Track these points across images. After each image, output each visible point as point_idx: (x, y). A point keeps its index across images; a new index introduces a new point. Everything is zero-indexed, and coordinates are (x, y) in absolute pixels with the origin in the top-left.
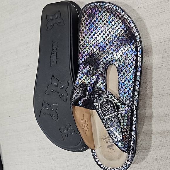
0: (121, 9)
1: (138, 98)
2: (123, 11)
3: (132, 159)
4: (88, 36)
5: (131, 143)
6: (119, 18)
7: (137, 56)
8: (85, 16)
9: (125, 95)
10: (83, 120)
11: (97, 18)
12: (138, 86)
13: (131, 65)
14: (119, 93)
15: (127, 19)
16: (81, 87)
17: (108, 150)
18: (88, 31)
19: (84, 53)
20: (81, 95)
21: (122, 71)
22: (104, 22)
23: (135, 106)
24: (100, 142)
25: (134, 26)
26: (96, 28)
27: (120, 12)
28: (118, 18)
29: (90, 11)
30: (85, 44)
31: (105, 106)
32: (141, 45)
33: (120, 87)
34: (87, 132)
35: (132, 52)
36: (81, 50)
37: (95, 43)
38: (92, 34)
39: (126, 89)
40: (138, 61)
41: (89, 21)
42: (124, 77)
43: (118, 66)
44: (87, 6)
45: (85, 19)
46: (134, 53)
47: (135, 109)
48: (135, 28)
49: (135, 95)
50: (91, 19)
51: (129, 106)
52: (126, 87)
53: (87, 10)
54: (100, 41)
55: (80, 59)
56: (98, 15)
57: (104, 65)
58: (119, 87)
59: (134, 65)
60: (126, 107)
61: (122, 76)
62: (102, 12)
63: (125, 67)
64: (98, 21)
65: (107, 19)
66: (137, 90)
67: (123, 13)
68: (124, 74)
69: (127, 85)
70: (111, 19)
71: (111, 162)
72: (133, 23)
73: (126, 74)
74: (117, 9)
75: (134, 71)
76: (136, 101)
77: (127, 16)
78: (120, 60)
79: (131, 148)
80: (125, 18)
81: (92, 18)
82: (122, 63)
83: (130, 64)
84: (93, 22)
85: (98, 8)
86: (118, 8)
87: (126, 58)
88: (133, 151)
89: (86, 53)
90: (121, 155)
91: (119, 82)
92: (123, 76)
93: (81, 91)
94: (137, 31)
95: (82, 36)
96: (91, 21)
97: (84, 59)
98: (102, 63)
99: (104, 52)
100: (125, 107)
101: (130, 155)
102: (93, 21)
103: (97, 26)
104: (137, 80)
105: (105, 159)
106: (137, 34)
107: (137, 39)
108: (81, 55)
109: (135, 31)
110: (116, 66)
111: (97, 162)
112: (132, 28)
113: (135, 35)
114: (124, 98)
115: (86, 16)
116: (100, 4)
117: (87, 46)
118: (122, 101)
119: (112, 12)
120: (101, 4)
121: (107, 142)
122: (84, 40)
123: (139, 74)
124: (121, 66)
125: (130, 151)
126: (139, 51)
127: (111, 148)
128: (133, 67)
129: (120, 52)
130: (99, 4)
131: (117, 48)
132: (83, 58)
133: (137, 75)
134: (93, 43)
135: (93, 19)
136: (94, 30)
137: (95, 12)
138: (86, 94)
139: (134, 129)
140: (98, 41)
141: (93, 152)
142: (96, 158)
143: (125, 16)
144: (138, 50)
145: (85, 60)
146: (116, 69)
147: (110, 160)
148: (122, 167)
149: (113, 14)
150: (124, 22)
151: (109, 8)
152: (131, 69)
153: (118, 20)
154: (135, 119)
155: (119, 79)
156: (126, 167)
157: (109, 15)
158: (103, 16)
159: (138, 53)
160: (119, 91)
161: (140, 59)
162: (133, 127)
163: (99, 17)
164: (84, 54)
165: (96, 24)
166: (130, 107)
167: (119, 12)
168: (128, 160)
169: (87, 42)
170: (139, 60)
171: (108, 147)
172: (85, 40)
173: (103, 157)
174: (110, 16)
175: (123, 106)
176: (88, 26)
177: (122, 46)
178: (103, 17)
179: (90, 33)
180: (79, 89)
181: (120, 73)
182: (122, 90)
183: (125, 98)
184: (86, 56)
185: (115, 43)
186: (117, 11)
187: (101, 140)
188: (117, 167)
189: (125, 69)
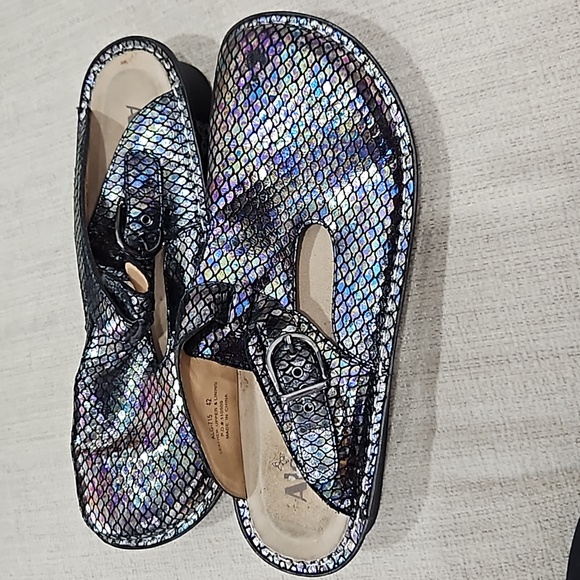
0: (357, 44)
1: (393, 338)
2: (364, 50)
3: (362, 536)
4: (243, 127)
5: (363, 484)
6: (348, 72)
7: (398, 202)
8: (236, 56)
9: (353, 327)
10: (213, 402)
11: (276, 69)
12: (394, 301)
13: (379, 228)
14: (333, 319)
15: (374, 77)
16: (210, 292)
17: (290, 500)
18: (245, 109)
19: (227, 179)
20: (207, 318)
21: (346, 248)
22: (296, 81)
23: (384, 365)
24: (264, 474)
25: (396, 102)
26: (272, 99)
27: (353, 53)
28: (345, 72)
29: (255, 43)
30: (231, 152)
31: (288, 362)
32: (413, 167)
33: (339, 298)
34: (223, 440)
35: (382, 187)
36: (217, 170)
37: (264, 149)
38: (256, 121)
39: (356, 309)
40: (402, 218)
41: (247, 75)
42: (352, 268)
43: (337, 231)
44: (246, 24)
45: (237, 68)
46: (389, 191)
47: (380, 374)
48: (399, 109)
49: (385, 329)
50: (255, 70)
51: (362, 365)
52: (357, 302)
53: (245, 37)
54: (280, 145)
55: (212, 200)
56: (278, 60)
57: (289, 223)
58: (334, 299)
59: (387, 229)
60: (352, 367)
61: (347, 263)
62: (294, 48)
63: (357, 236)
64: (279, 79)
65: (308, 74)
66: (390, 314)
67: (362, 58)
68: (353, 258)
69: (359, 295)
70: (321, 76)
72: (394, 91)
73: (358, 260)
74: (342, 42)
75: (385, 250)
76: (386, 347)
77: (373, 66)
78: (344, 210)
79: (362, 499)
80: (367, 74)
81: (258, 65)
82: (350, 221)
83: (374, 228)
84: (261, 81)
85: (280, 35)
86: (345, 39)
87: (364, 206)
88: (367, 507)
89: (234, 180)
90: (326, 520)
91: (336, 284)
92: (350, 263)
93: (209, 305)
94: (406, 119)
95: (224, 124)
96: (255, 77)
97: (226, 201)
98: (284, 218)
99: (293, 182)
100: (349, 365)
101: (356, 521)
102: (262, 76)
103: (273, 93)
104: (394, 281)
106: (403, 129)
107: (402, 146)
108: (216, 185)
109: (398, 118)
110: (329, 230)
111: (250, 539)
112: (389, 107)
113: (398, 132)
114: (347, 336)
115: (240, 58)
116: (287, 22)
117: (237, 160)
118: (342, 344)
119: (327, 51)
120: (293, 21)
121: (287, 477)
122: (228, 137)
123: (400, 260)
124: (345, 231)
125: (358, 507)
126: (406, 186)
127: (298, 494)
128: (384, 238)
129: (343, 185)
130: (284, 19)
131: (335, 173)
132: (221, 196)
133: (396, 263)
134: (259, 148)
135: (261, 69)
136: (262, 106)
137: (268, 48)
138: (228, 318)
139: (373, 438)
140: (275, 143)
141: (240, 505)
142: (249, 526)
143: (367, 68)
144: (404, 182)
145: (226, 204)
146: (330, 240)
147: (294, 533)
148: (330, 557)
149: (328, 58)
151: (316, 37)
153: (343, 79)
154: (378, 406)
155: (335, 272)
156: (342, 559)
157: (314, 60)
158: (297, 61)
159: (401, 191)
160: (333, 311)
161: (406, 212)
162: (372, 432)
163: (281, 63)
164: (226, 183)
165: (272, 86)
166: (365, 365)
167: (349, 53)
168: (351, 538)
169: (238, 146)
170: (404, 214)
171: (290, 491)
172: (234, 138)
174: (319, 63)
175: (344, 363)
176: (246, 91)
177: (354, 166)
178: (294, 65)
179: (248, 114)
180: (204, 299)
181: (342, 254)
182: (343, 309)
183: (351, 336)
184: (234, 191)
185: (330, 154)
186: (342, 49)
187: (269, 468)
188: (313, 557)
189: (357, 240)
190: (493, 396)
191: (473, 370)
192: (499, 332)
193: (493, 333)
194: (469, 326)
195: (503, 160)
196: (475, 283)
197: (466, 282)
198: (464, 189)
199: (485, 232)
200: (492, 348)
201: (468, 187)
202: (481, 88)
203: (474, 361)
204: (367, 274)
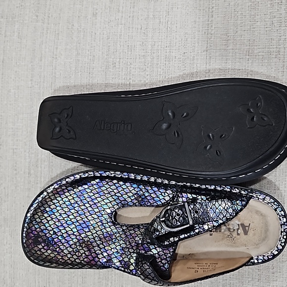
0: (39, 196)
2: (42, 193)
4: (65, 248)
9: (159, 196)
11: (42, 231)
12: (149, 178)
13: (117, 185)
15: (54, 188)
17: (250, 233)
21: (125, 200)
22: (48, 221)
24: (238, 247)
25: (65, 179)
26: (55, 233)
27: (42, 198)
32: (93, 172)
35: (101, 184)
36: (82, 262)
37: (76, 238)
38: (63, 241)
39: (152, 195)
41: (43, 245)
42: (134, 198)
43: (118, 205)
45: (40, 250)
46: (102, 181)
47: (182, 184)
48: (68, 178)
49: (162, 182)
50: (42, 241)
52: (149, 194)
54: (75, 230)
56: (38, 229)
57: (111, 227)
58: (148, 206)
59: (118, 182)
61: (132, 200)
62: (35, 222)
64: (46, 229)
65: (46, 215)
66: (155, 180)
67: (45, 193)
68: (129, 197)
70: (47, 209)
72: (60, 180)
73: (130, 194)
74: (38, 202)
77: (49, 189)
79: (242, 192)
80: (52, 191)
81: (40, 239)
82: (113, 198)
83: (117, 188)
84: (46, 238)
87: (107, 192)
94: (73, 175)
95: (64, 258)
98: (109, 229)
101: (255, 195)
102: (44, 238)
103: (52, 232)
104: (141, 178)
106: (77, 176)
107: (84, 176)
109: (72, 178)
110: (117, 209)
112: (67, 182)
113: (78, 178)
114: (164, 199)
117: (79, 251)
118: (168, 201)
121: (238, 234)
122: (69, 256)
124: (118, 201)
125: (247, 194)
126: (101, 174)
127: (247, 228)
128: (122, 183)
129: (97, 202)
133: (134, 178)
136: (57, 238)
137: (33, 234)
141: (257, 261)
142: (268, 256)
144: (99, 175)
146: (122, 209)
147: (267, 230)
148: (276, 210)
150: (56, 192)
152: (124, 187)
156: (275, 203)
160: (153, 206)
161: (112, 174)
162: (210, 188)
163: (40, 228)
165: (49, 233)
168: (264, 199)
169: (73, 251)
170: (113, 175)
171: (246, 233)
172: (70, 253)
174: (42, 210)
176: (50, 246)
178: (41, 222)
179: (60, 245)
181: (128, 202)
182: (152, 201)
183: (164, 197)
185: (82, 207)
187: (234, 243)
189: (122, 195)
204: (137, 190)
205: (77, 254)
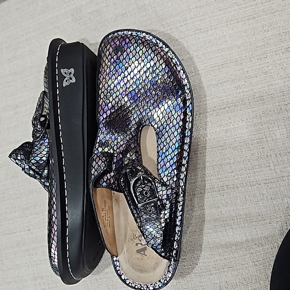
0: (164, 43)
1: (186, 176)
2: (167, 46)
3: (175, 269)
4: (113, 81)
5: (174, 245)
6: (161, 56)
7: (185, 114)
8: (109, 49)
9: (167, 171)
10: (104, 210)
11: (128, 55)
12: (185, 159)
13: (177, 126)
14: (158, 169)
15: (172, 58)
16: (104, 156)
17: (139, 256)
18: (114, 73)
19: (107, 105)
20: (104, 168)
21: (162, 136)
22: (138, 60)
23: (182, 189)
24: (126, 244)
25: (182, 69)
26: (126, 69)
27: (162, 47)
28: (160, 56)
29: (118, 43)
30: (108, 92)
32: (191, 98)
33: (160, 159)
34: (108, 227)
35: (178, 108)
36: (102, 100)
37: (123, 91)
38: (119, 78)
39: (168, 163)
40: (187, 122)
41: (115, 57)
42: (165, 144)
43: (158, 128)
44: (112, 35)
45: (110, 54)
46: (181, 109)
47: (180, 193)
48: (184, 72)
49: (182, 172)
50: (118, 55)
52: (169, 160)
53: (113, 40)
54: (131, 89)
55: (100, 115)
56: (129, 50)
57: (136, 125)
58: (158, 159)
59: (181, 127)
60: (168, 190)
62: (136, 45)
63: (167, 130)
64: (130, 59)
65: (143, 57)
66: (184, 165)
67: (167, 49)
68: (166, 140)
69: (169, 157)
70: (149, 58)
71: (143, 275)
72: (181, 64)
73: (168, 141)
74: (157, 43)
75: (180, 136)
76: (182, 180)
77: (172, 53)
78: (161, 118)
79: (174, 252)
80: (169, 57)
81: (120, 53)
82: (164, 123)
83: (175, 126)
84: (121, 60)
85: (129, 39)
86: (158, 41)
87: (170, 116)
88: (176, 256)
89: (110, 105)
90: (157, 264)
91: (158, 152)
92: (164, 142)
93: (104, 162)
94: (187, 77)
95: (104, 80)
96: (118, 58)
97: (107, 114)
98: (134, 122)
99: (137, 106)
100: (166, 189)
101: (172, 263)
102: (121, 58)
103: (127, 65)
104: (185, 150)
105: (134, 271)
106: (186, 81)
107: (186, 88)
108: (102, 108)
109: (184, 76)
110: (154, 128)
111: (120, 276)
112: (179, 71)
113: (184, 82)
114: (165, 176)
115: (111, 50)
116: (132, 34)
117: (111, 96)
118: (163, 180)
119: (151, 46)
120: (134, 33)
121: (137, 244)
122: (106, 86)
123: (187, 140)
124: (161, 128)
125: (172, 256)
126: (188, 107)
127: (143, 253)
128: (179, 130)
129: (160, 107)
130: (130, 33)
131: (156, 101)
132: (104, 112)
133: (185, 142)
134: (121, 91)
135: (121, 54)
136: (122, 71)
137: (124, 45)
138: (112, 168)
139: (178, 223)
140: (129, 88)
141: (115, 260)
142: (119, 270)
143: (169, 54)
144: (188, 105)
145: (107, 116)
146: (154, 132)
147: (141, 271)
148: (160, 281)
149: (152, 49)
150: (168, 62)
151: (146, 40)
152: (176, 133)
153: (159, 59)
154: (180, 208)
155: (158, 147)
156: (166, 282)
157: (145, 50)
158: (138, 51)
159: (186, 109)
160: (158, 165)
161: (189, 118)
162: (178, 220)
163: (130, 52)
164: (106, 107)
165: (126, 62)
166: (173, 189)
167: (161, 47)
168: (169, 271)
169: (111, 90)
170: (188, 120)
171: (139, 251)
172: (109, 86)
173: (131, 268)
174: (148, 52)
175: (164, 188)
176: (114, 64)
177: (164, 98)
178: (136, 53)
179: (116, 75)
180: (101, 159)
181: (160, 139)
182: (162, 163)
183: (167, 176)
184: (110, 110)
185: (154, 93)
186: (158, 46)
187: (128, 241)
188: (151, 282)
189: (167, 132)
190: (231, 203)
191: (221, 192)
192: (233, 174)
193: (230, 174)
194: (219, 172)
195: (232, 96)
196: (221, 152)
197: (217, 151)
198: (215, 109)
199: (225, 128)
200: (230, 181)
201: (217, 108)
202: (222, 63)
203: (221, 188)
204: (172, 147)
205: (109, 94)
